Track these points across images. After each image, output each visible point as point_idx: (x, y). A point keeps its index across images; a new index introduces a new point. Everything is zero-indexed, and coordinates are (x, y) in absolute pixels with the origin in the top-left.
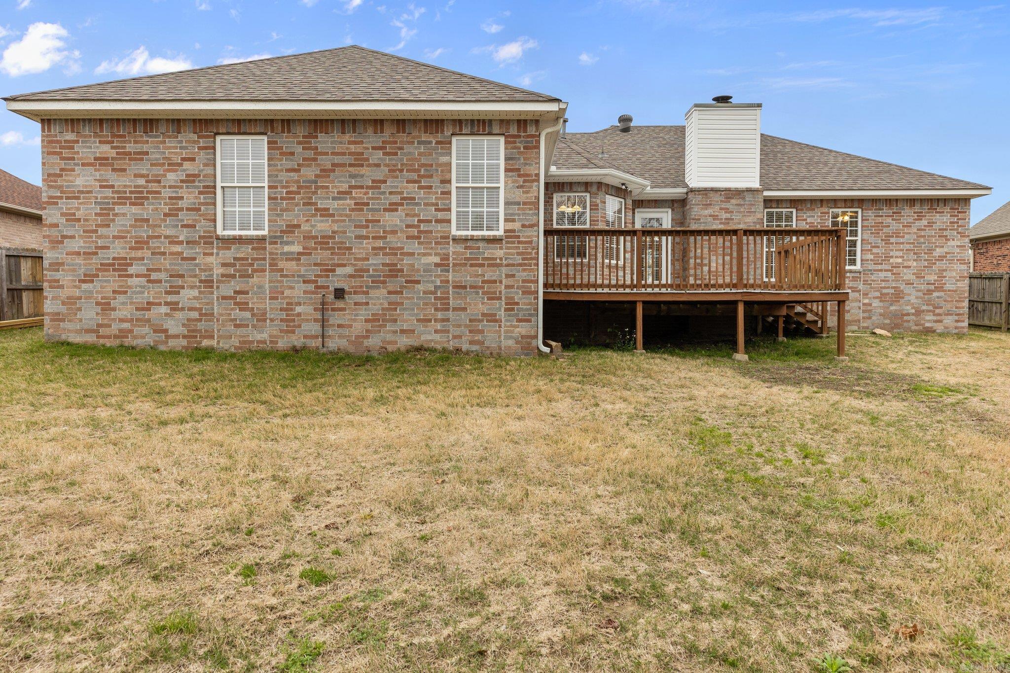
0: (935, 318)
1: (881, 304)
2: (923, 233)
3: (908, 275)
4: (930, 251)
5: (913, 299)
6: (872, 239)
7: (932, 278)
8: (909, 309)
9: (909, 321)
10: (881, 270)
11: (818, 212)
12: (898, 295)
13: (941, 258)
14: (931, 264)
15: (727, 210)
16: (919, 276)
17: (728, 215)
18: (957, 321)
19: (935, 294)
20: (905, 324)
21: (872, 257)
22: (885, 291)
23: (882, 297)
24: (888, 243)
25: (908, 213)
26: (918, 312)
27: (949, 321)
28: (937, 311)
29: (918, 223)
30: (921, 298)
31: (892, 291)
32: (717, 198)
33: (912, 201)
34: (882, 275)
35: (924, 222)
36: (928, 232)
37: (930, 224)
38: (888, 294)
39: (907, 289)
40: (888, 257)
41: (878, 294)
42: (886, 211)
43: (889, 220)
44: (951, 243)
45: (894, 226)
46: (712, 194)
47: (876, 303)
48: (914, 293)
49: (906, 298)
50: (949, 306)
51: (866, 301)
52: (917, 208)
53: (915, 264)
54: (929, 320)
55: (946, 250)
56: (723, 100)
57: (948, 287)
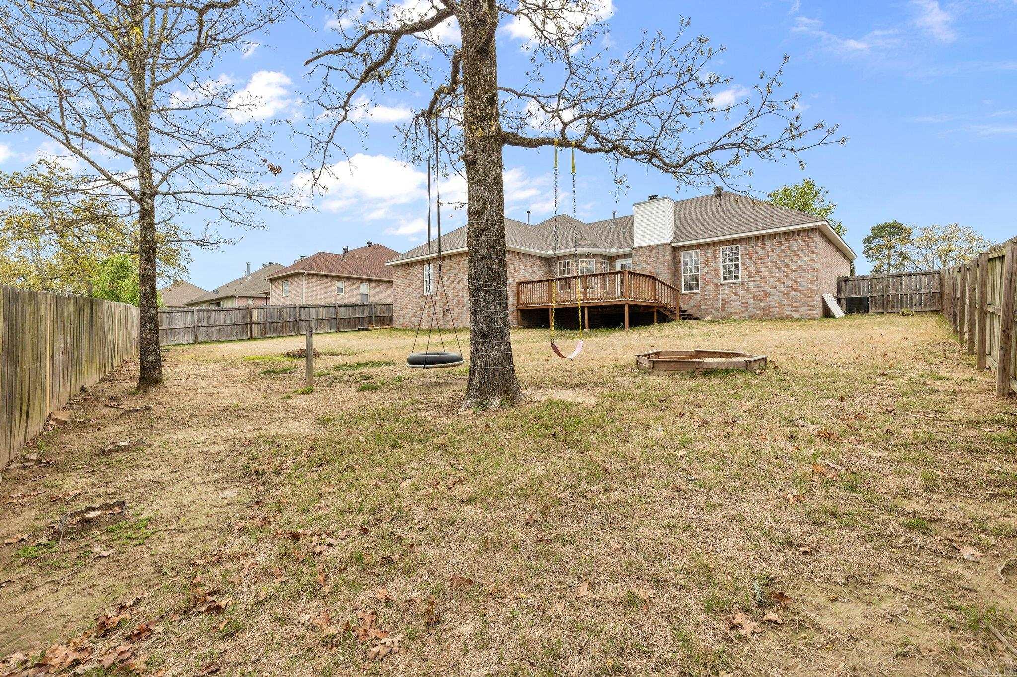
0: (792, 309)
1: (754, 302)
2: (782, 255)
3: (772, 283)
4: (788, 266)
5: (776, 297)
6: (747, 263)
7: (790, 283)
8: (773, 304)
9: (773, 312)
10: (753, 281)
11: (712, 249)
12: (766, 296)
13: (796, 269)
14: (788, 274)
15: (650, 257)
16: (780, 282)
17: (651, 260)
18: (810, 310)
19: (792, 293)
20: (771, 314)
21: (747, 273)
22: (756, 294)
23: (755, 298)
24: (757, 262)
25: (771, 243)
26: (780, 306)
27: (803, 310)
28: (794, 304)
29: (778, 249)
30: (782, 296)
31: (762, 293)
32: (644, 251)
33: (773, 236)
34: (754, 284)
35: (783, 247)
36: (787, 253)
37: (787, 249)
38: (759, 295)
39: (772, 292)
40: (758, 273)
41: (752, 296)
42: (755, 243)
43: (758, 249)
44: (804, 259)
45: (762, 252)
46: (642, 250)
47: (751, 302)
48: (777, 293)
49: (771, 297)
50: (802, 300)
51: (744, 300)
52: (777, 239)
53: (777, 275)
54: (788, 311)
55: (799, 264)
56: (653, 198)
57: (802, 288)
